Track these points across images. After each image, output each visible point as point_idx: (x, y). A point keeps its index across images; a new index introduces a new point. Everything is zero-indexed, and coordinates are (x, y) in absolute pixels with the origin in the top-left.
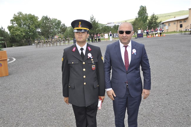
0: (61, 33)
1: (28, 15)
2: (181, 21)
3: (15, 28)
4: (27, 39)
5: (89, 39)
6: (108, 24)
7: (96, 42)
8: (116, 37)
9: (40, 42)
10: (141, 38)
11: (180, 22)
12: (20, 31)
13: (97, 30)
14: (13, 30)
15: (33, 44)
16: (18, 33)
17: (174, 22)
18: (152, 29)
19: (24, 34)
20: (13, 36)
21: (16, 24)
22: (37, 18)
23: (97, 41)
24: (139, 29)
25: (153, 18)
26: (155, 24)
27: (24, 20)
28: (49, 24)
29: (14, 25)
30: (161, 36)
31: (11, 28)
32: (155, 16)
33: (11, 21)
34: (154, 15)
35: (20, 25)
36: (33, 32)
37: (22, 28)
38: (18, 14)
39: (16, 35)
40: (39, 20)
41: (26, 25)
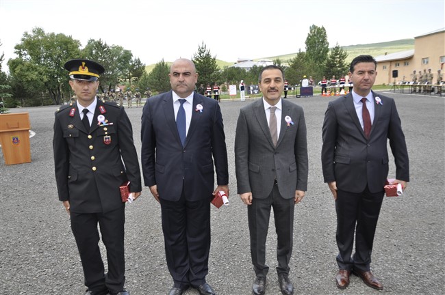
0: (130, 78)
1: (57, 36)
2: (398, 62)
3: (26, 64)
4: (52, 90)
6: (239, 62)
8: (254, 93)
10: (309, 98)
11: (396, 65)
12: (36, 73)
13: (213, 74)
14: (22, 70)
16: (33, 75)
17: (385, 65)
18: (332, 78)
19: (46, 79)
20: (20, 82)
21: (28, 56)
22: (77, 43)
24: (305, 76)
25: (336, 54)
26: (339, 67)
27: (48, 48)
28: (104, 58)
29: (24, 58)
31: (17, 65)
32: (340, 50)
33: (16, 48)
34: (337, 48)
35: (37, 58)
37: (44, 64)
38: (34, 32)
39: (28, 81)
40: (81, 48)
41: (52, 59)
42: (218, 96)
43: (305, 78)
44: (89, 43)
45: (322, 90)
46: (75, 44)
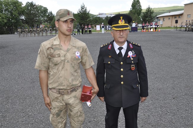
0: (47, 21)
4: (9, 26)
5: (79, 30)
6: (99, 14)
7: (87, 34)
8: (108, 29)
9: (24, 31)
10: (135, 32)
12: (1, 18)
13: (88, 20)
15: (16, 33)
18: (146, 23)
19: (5, 21)
22: (21, 4)
23: (88, 33)
26: (150, 18)
27: (6, 5)
28: (34, 11)
30: (156, 31)
32: (150, 9)
34: (149, 8)
36: (16, 19)
37: (4, 14)
40: (23, 6)
41: (9, 11)
42: (90, 30)
43: (134, 23)
44: (27, 4)
45: (142, 29)
46: (19, 4)
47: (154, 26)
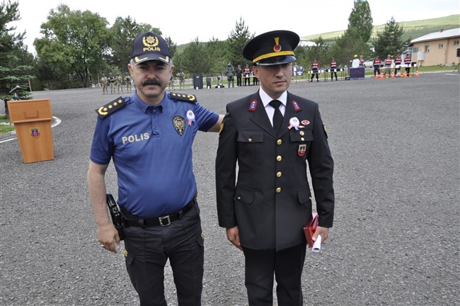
1: (83, 14)
2: (457, 40)
3: (52, 44)
4: (79, 71)
5: (231, 77)
7: (249, 85)
8: (297, 74)
9: (113, 82)
10: (360, 80)
11: (455, 44)
12: (63, 53)
14: (47, 51)
15: (94, 86)
16: (59, 56)
17: (441, 43)
19: (72, 60)
20: (47, 63)
21: (55, 36)
22: (104, 22)
23: (251, 83)
24: (356, 56)
25: (391, 31)
26: (393, 45)
27: (73, 27)
29: (50, 38)
30: (408, 75)
31: (43, 45)
32: (395, 25)
33: (42, 27)
34: (393, 23)
35: (63, 38)
36: (95, 55)
37: (70, 45)
38: (59, 9)
39: (53, 62)
40: (109, 26)
41: (79, 39)
43: (357, 58)
44: (117, 21)
45: (375, 72)
46: (101, 23)
47: (403, 65)
